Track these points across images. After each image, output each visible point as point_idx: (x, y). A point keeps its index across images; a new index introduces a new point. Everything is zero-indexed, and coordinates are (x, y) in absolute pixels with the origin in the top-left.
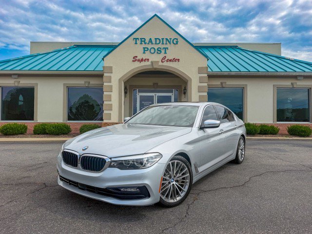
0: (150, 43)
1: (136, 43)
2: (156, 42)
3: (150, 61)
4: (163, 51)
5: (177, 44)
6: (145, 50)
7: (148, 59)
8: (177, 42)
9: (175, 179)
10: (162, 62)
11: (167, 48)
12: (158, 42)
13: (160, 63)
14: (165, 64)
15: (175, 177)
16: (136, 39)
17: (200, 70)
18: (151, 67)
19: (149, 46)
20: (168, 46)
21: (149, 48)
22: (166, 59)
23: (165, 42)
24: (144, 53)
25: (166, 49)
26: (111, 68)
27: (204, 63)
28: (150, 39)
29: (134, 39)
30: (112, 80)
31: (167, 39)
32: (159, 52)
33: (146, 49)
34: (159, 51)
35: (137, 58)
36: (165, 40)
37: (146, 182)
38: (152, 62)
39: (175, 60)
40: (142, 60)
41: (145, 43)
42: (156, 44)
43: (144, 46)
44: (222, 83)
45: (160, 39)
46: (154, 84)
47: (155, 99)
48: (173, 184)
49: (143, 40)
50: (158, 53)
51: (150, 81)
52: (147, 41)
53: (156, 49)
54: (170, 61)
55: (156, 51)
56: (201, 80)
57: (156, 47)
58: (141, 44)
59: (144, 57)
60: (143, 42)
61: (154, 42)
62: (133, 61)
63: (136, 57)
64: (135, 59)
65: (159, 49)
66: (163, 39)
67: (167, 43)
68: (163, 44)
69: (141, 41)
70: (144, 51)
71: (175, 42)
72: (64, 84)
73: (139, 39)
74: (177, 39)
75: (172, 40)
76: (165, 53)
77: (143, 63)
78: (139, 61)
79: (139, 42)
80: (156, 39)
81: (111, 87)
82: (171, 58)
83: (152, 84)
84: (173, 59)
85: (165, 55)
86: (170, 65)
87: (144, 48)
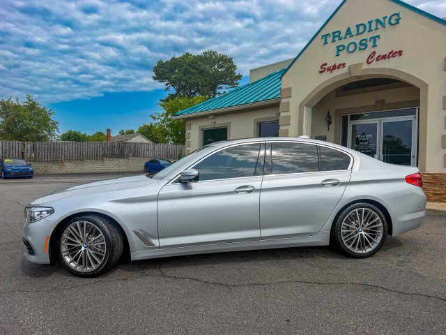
0: (348, 36)
1: (326, 43)
3: (347, 65)
4: (370, 44)
5: (398, 23)
6: (339, 49)
7: (344, 64)
10: (369, 63)
11: (378, 36)
12: (361, 29)
13: (365, 66)
14: (375, 65)
16: (325, 36)
18: (348, 77)
20: (381, 32)
21: (346, 46)
22: (375, 57)
23: (373, 27)
24: (338, 55)
25: (374, 38)
26: (290, 89)
28: (349, 29)
29: (323, 36)
30: (291, 107)
31: (378, 21)
32: (362, 47)
33: (341, 48)
34: (363, 44)
35: (326, 67)
38: (349, 68)
39: (393, 54)
40: (334, 67)
42: (358, 34)
43: (338, 43)
45: (366, 23)
46: (377, 102)
49: (337, 35)
50: (360, 49)
51: (366, 99)
52: (343, 35)
53: (358, 43)
54: (384, 57)
58: (334, 41)
59: (338, 61)
61: (354, 31)
62: (321, 72)
63: (325, 64)
64: (324, 68)
65: (363, 42)
66: (370, 23)
67: (379, 26)
69: (334, 37)
70: (338, 51)
71: (393, 21)
73: (332, 36)
76: (375, 46)
77: (336, 73)
78: (329, 69)
80: (358, 26)
81: (289, 117)
82: (386, 52)
83: (374, 103)
84: (390, 53)
85: (375, 49)
86: (383, 66)
87: (338, 47)
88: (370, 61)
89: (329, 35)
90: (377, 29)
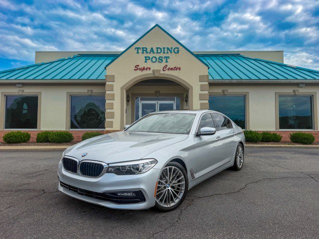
0: (152, 52)
1: (138, 53)
2: (157, 51)
3: (152, 69)
4: (164, 60)
5: (178, 53)
6: (147, 59)
7: (150, 68)
8: (178, 51)
9: (171, 185)
10: (164, 71)
11: (169, 57)
12: (159, 51)
13: (162, 72)
14: (167, 72)
15: (171, 182)
16: (138, 49)
17: (202, 78)
18: (153, 76)
19: (151, 55)
20: (169, 55)
21: (151, 57)
22: (167, 68)
23: (166, 51)
24: (146, 62)
25: (167, 58)
26: (113, 77)
27: (204, 71)
28: (152, 48)
29: (136, 48)
30: (115, 88)
31: (168, 48)
33: (147, 58)
34: (160, 60)
35: (139, 67)
36: (166, 50)
37: (142, 187)
38: (154, 71)
39: (176, 69)
40: (144, 69)
41: (147, 53)
42: (157, 53)
43: (145, 55)
44: (223, 91)
45: (162, 48)
46: (156, 92)
47: (158, 107)
48: (168, 190)
49: (144, 50)
50: (159, 62)
51: (152, 90)
52: (149, 50)
53: (157, 57)
54: (172, 69)
55: (158, 60)
56: (202, 88)
57: (157, 56)
58: (143, 53)
59: (146, 65)
60: (145, 52)
61: (155, 51)
62: (135, 70)
63: (138, 66)
64: (137, 68)
65: (161, 58)
66: (164, 48)
67: (169, 52)
68: (164, 53)
69: (143, 50)
70: (146, 60)
71: (176, 51)
72: (67, 93)
74: (178, 48)
75: (173, 49)
76: (167, 62)
77: (145, 72)
78: (140, 69)
79: (140, 51)
80: (157, 48)
81: (113, 95)
82: (173, 66)
83: (154, 92)
84: (175, 68)
85: (167, 64)
86: (171, 74)
87: (146, 57)
88: (164, 69)
89: (140, 48)
90: (167, 53)
